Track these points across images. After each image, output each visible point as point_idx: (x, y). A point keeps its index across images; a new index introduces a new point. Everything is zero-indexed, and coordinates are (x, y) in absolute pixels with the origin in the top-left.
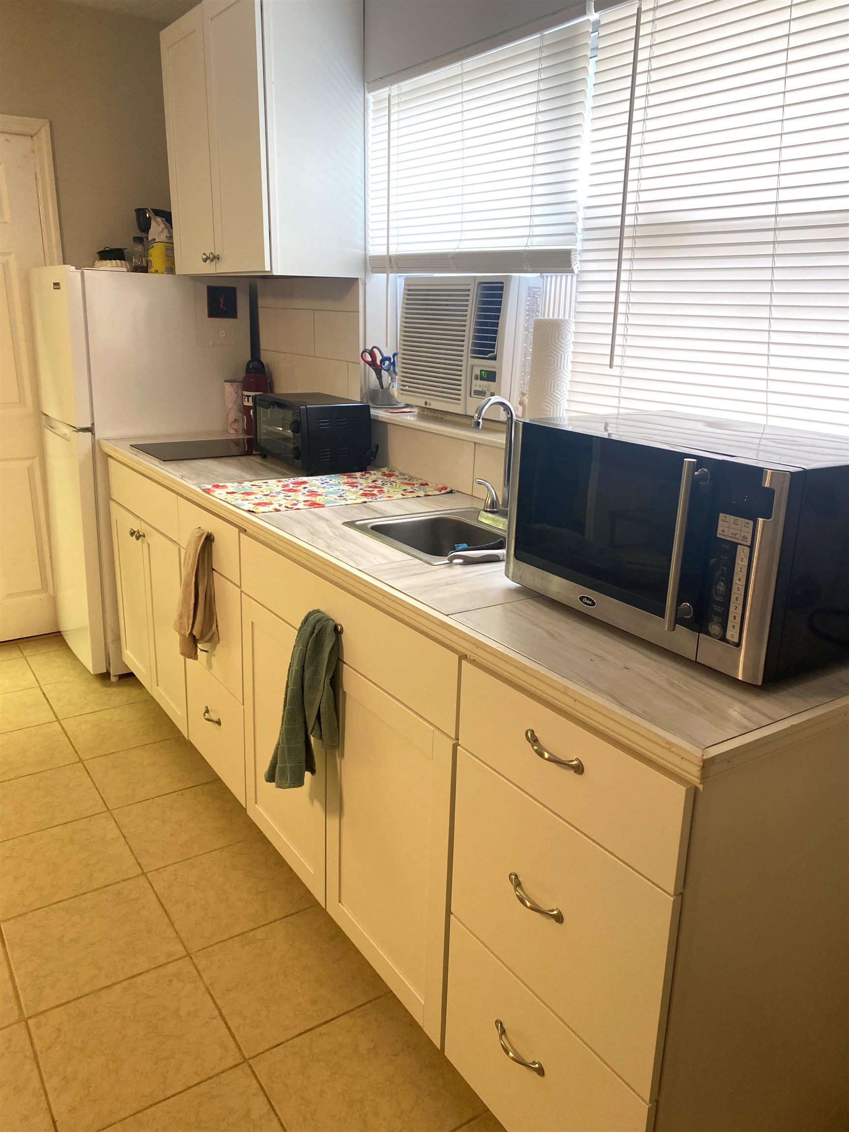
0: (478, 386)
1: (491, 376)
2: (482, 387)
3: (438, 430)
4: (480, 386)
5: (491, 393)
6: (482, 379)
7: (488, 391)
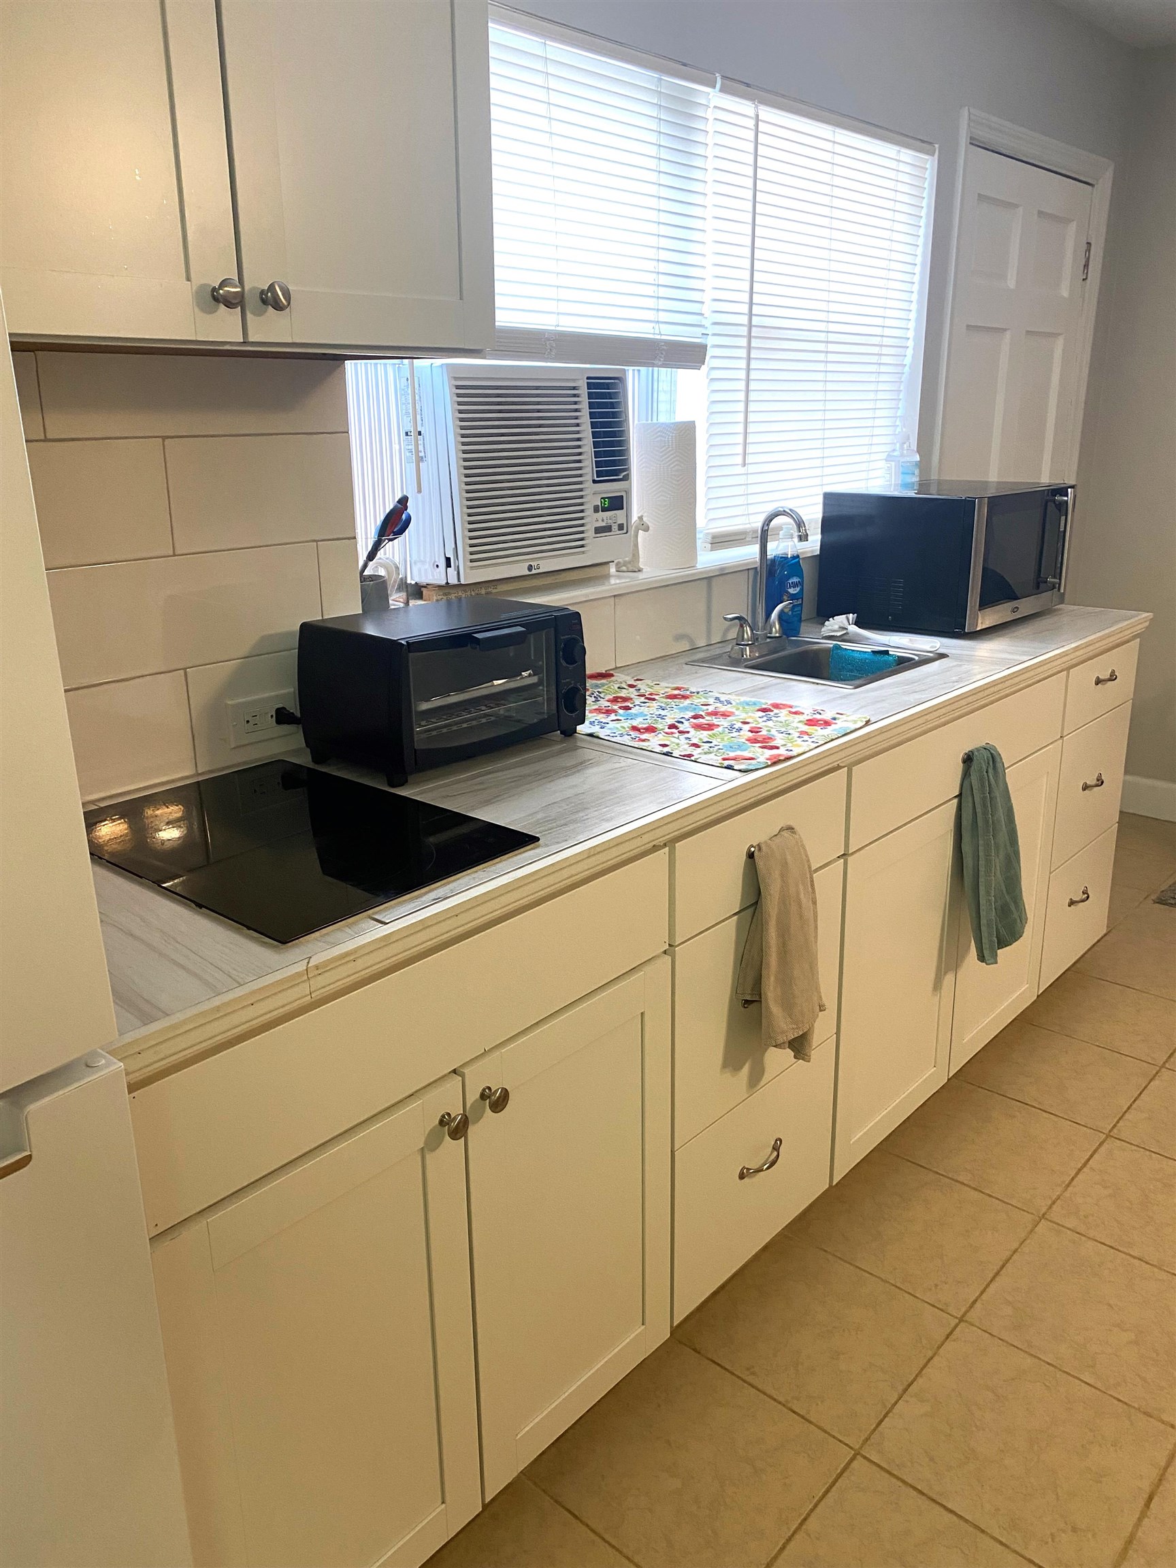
0: (600, 521)
1: (617, 503)
2: (605, 521)
3: (587, 595)
4: (603, 521)
5: (619, 525)
6: (604, 510)
7: (615, 523)
